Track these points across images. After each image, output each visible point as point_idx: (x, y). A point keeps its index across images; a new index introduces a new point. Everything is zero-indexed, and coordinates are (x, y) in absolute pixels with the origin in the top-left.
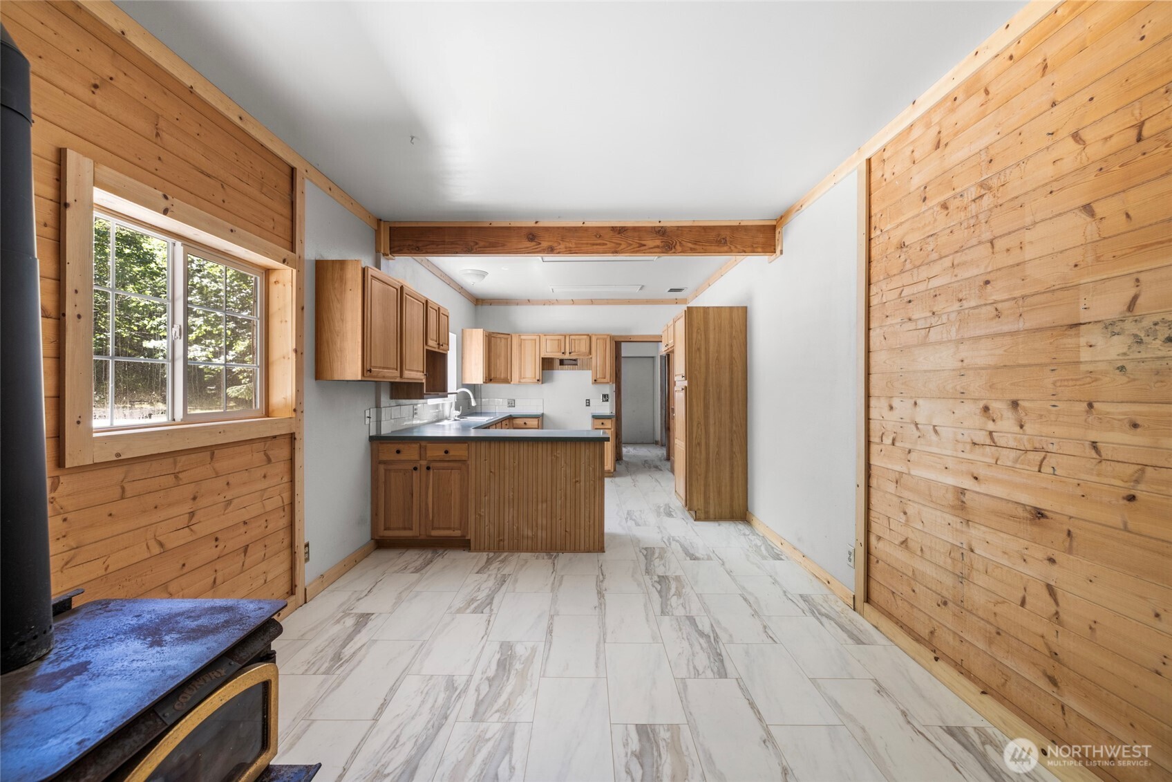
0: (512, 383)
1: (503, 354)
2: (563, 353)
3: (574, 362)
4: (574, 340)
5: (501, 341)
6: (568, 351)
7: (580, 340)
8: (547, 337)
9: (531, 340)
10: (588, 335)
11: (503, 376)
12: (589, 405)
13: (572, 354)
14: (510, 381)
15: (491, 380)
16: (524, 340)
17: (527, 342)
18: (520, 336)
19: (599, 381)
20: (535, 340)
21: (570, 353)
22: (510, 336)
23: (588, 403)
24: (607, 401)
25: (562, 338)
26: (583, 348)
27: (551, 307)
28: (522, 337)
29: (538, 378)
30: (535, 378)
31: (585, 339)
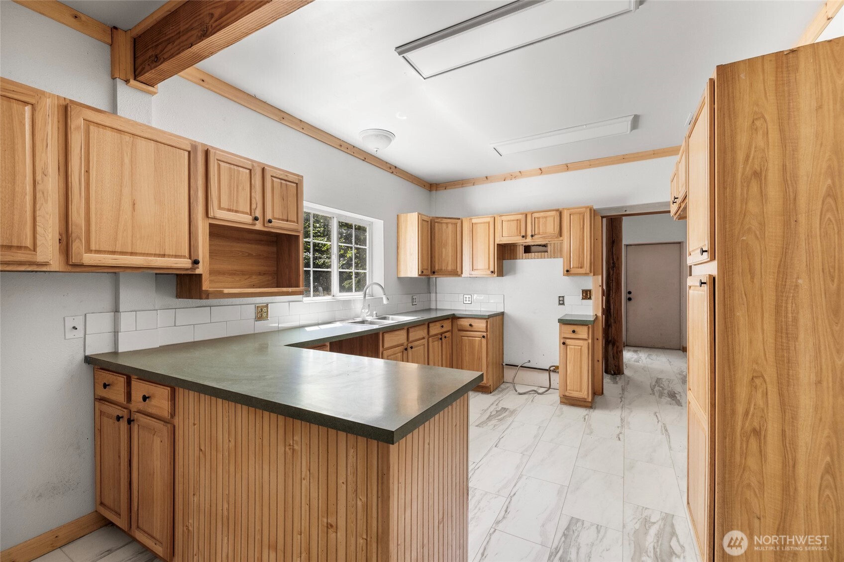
0: (463, 276)
1: (450, 242)
2: (523, 237)
3: (544, 249)
4: (538, 218)
5: (447, 227)
6: (529, 233)
7: (546, 217)
8: (504, 218)
9: (484, 223)
10: (557, 210)
11: (450, 268)
12: (563, 304)
13: (536, 237)
14: (459, 273)
15: (434, 273)
16: (476, 224)
17: (478, 225)
18: (471, 219)
19: (573, 271)
20: (489, 223)
21: (532, 236)
22: (459, 221)
23: (561, 301)
24: (590, 298)
25: (522, 217)
26: (551, 227)
27: (513, 181)
28: (474, 221)
29: (492, 269)
30: (489, 268)
31: (553, 217)
